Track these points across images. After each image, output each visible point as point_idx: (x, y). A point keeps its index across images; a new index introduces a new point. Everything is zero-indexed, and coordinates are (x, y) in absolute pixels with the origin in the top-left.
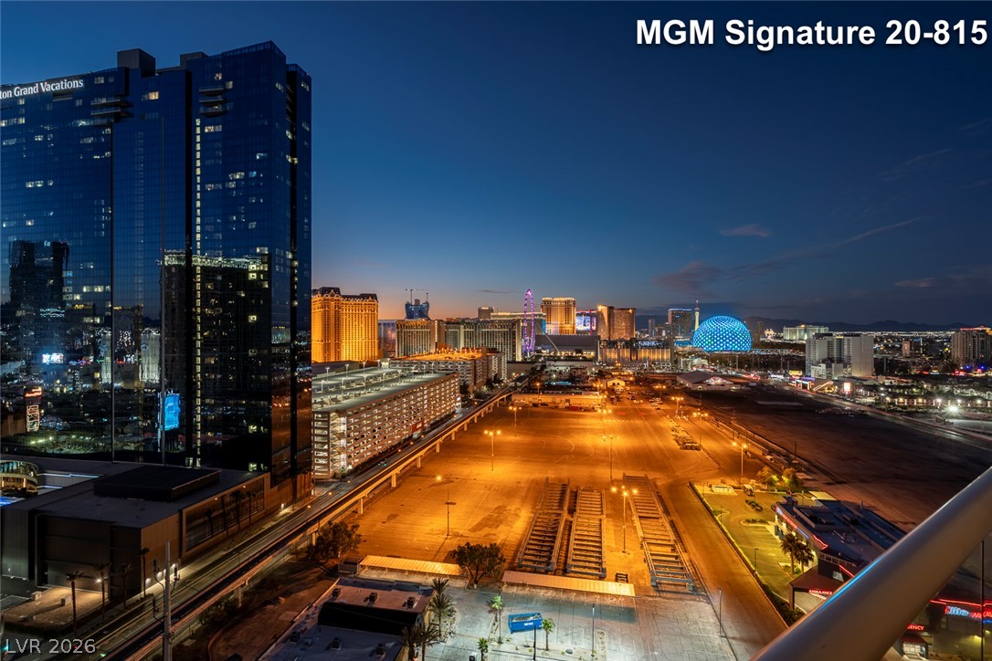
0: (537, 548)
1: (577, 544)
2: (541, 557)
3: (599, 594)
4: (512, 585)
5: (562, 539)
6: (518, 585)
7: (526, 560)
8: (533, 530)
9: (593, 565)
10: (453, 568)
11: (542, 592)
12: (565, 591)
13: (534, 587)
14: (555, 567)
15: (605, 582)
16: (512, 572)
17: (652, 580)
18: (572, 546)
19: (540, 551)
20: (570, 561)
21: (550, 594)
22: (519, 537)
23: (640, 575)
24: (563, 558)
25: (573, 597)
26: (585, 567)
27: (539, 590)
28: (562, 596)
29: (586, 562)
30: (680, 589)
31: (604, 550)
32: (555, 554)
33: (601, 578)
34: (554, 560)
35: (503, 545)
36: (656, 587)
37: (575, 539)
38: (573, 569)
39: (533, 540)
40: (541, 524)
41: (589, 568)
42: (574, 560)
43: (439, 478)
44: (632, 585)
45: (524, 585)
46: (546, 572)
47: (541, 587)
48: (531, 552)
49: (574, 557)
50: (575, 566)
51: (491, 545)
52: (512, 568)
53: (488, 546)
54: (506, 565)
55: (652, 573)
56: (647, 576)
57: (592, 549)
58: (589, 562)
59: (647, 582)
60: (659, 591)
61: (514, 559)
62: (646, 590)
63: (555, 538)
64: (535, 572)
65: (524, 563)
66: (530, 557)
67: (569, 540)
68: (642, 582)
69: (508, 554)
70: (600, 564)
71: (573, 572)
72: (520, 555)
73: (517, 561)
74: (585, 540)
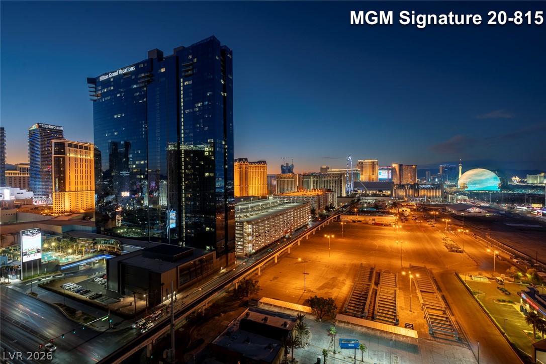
0: (356, 303)
1: (380, 303)
2: (358, 308)
3: (395, 334)
4: (341, 322)
5: (371, 299)
6: (345, 322)
7: (349, 309)
8: (353, 293)
9: (391, 317)
10: (306, 309)
11: (359, 328)
12: (373, 329)
13: (354, 324)
14: (367, 315)
15: (398, 327)
16: (341, 315)
17: (430, 330)
18: (377, 304)
19: (358, 305)
20: (376, 313)
21: (364, 330)
22: (345, 295)
23: (422, 326)
24: (372, 310)
25: (378, 333)
26: (385, 317)
27: (357, 327)
28: (371, 332)
29: (386, 314)
30: (449, 338)
31: (398, 308)
32: (367, 307)
33: (396, 325)
34: (366, 311)
35: (336, 299)
36: (433, 334)
37: (379, 300)
38: (378, 317)
39: (353, 298)
40: (358, 290)
41: (388, 318)
42: (378, 312)
44: (416, 331)
45: (348, 323)
46: (361, 317)
47: (359, 325)
48: (352, 305)
49: (379, 310)
50: (379, 316)
51: (329, 298)
52: (341, 313)
53: (327, 299)
54: (337, 311)
55: (430, 326)
56: (426, 326)
57: (389, 307)
58: (388, 314)
59: (426, 331)
60: (434, 337)
61: (342, 308)
62: (426, 335)
63: (366, 298)
64: (355, 316)
65: (348, 310)
66: (352, 308)
67: (375, 300)
68: (423, 330)
69: (339, 305)
70: (395, 316)
71: (377, 319)
72: (346, 306)
73: (344, 309)
74: (385, 301)
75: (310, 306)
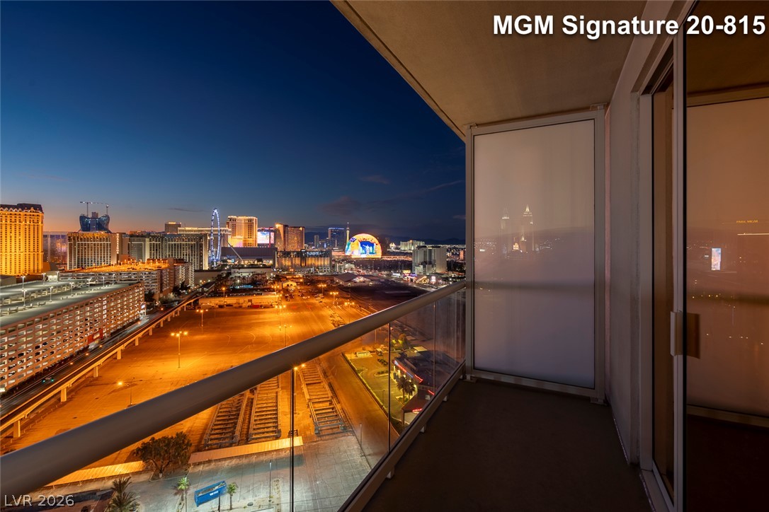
0: (222, 427)
1: (258, 416)
2: (225, 433)
3: (275, 450)
4: (199, 464)
5: (245, 414)
6: (204, 463)
7: (211, 440)
8: (219, 412)
9: (271, 429)
10: (136, 465)
11: (226, 464)
12: (247, 456)
13: (220, 460)
14: (238, 438)
15: (280, 441)
16: (198, 453)
17: (315, 429)
18: (253, 418)
19: (225, 429)
20: (251, 431)
21: (234, 462)
22: (205, 421)
23: (307, 428)
24: (246, 430)
25: (254, 459)
26: (263, 433)
27: (223, 462)
28: (245, 461)
29: (264, 428)
30: (335, 431)
31: (280, 415)
32: (238, 428)
33: (277, 438)
34: (237, 433)
35: (190, 431)
36: (318, 434)
37: (256, 412)
38: (254, 437)
39: (218, 421)
40: (227, 406)
41: (267, 432)
42: (254, 429)
43: (120, 384)
44: (301, 437)
45: (209, 461)
46: (231, 445)
47: (225, 459)
48: (217, 431)
49: (255, 427)
50: (256, 434)
51: (177, 434)
52: (199, 450)
53: (174, 436)
54: (192, 449)
55: (315, 424)
56: (312, 427)
57: (270, 417)
58: (267, 428)
59: (312, 432)
60: (320, 436)
61: (200, 441)
62: (311, 437)
63: (238, 415)
64: (220, 447)
65: (210, 442)
66: (216, 436)
67: (250, 414)
68: (308, 433)
69: (194, 439)
70: (277, 427)
71: (253, 439)
72: (206, 437)
73: (203, 443)
74: (264, 411)
75: (141, 459)
